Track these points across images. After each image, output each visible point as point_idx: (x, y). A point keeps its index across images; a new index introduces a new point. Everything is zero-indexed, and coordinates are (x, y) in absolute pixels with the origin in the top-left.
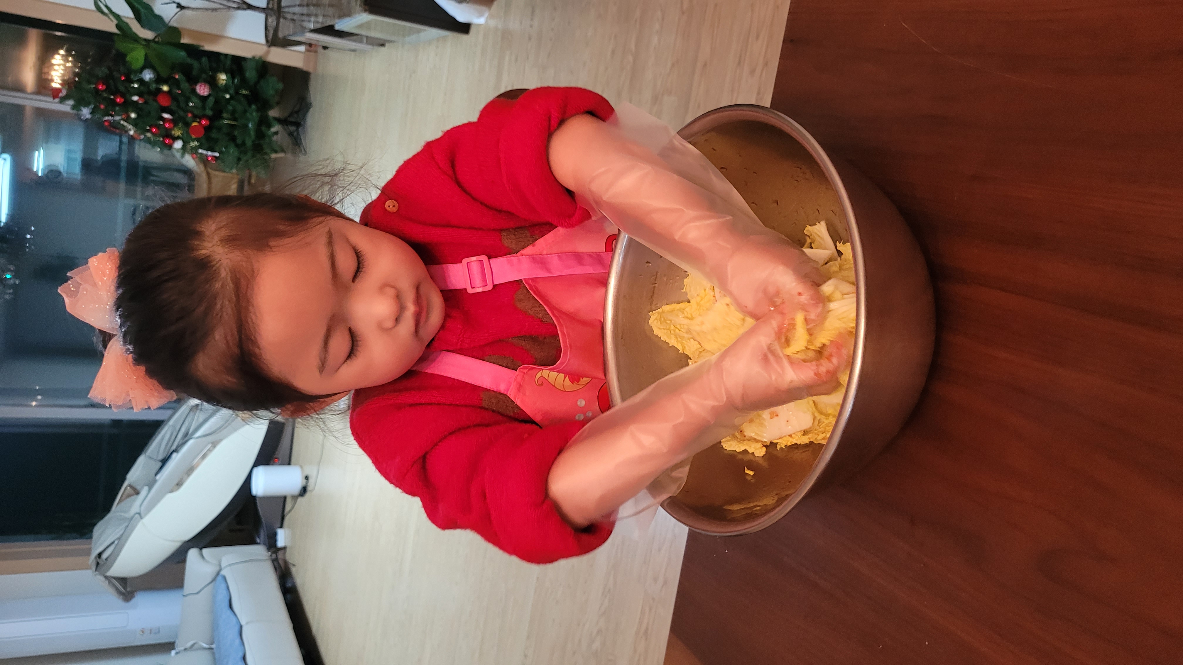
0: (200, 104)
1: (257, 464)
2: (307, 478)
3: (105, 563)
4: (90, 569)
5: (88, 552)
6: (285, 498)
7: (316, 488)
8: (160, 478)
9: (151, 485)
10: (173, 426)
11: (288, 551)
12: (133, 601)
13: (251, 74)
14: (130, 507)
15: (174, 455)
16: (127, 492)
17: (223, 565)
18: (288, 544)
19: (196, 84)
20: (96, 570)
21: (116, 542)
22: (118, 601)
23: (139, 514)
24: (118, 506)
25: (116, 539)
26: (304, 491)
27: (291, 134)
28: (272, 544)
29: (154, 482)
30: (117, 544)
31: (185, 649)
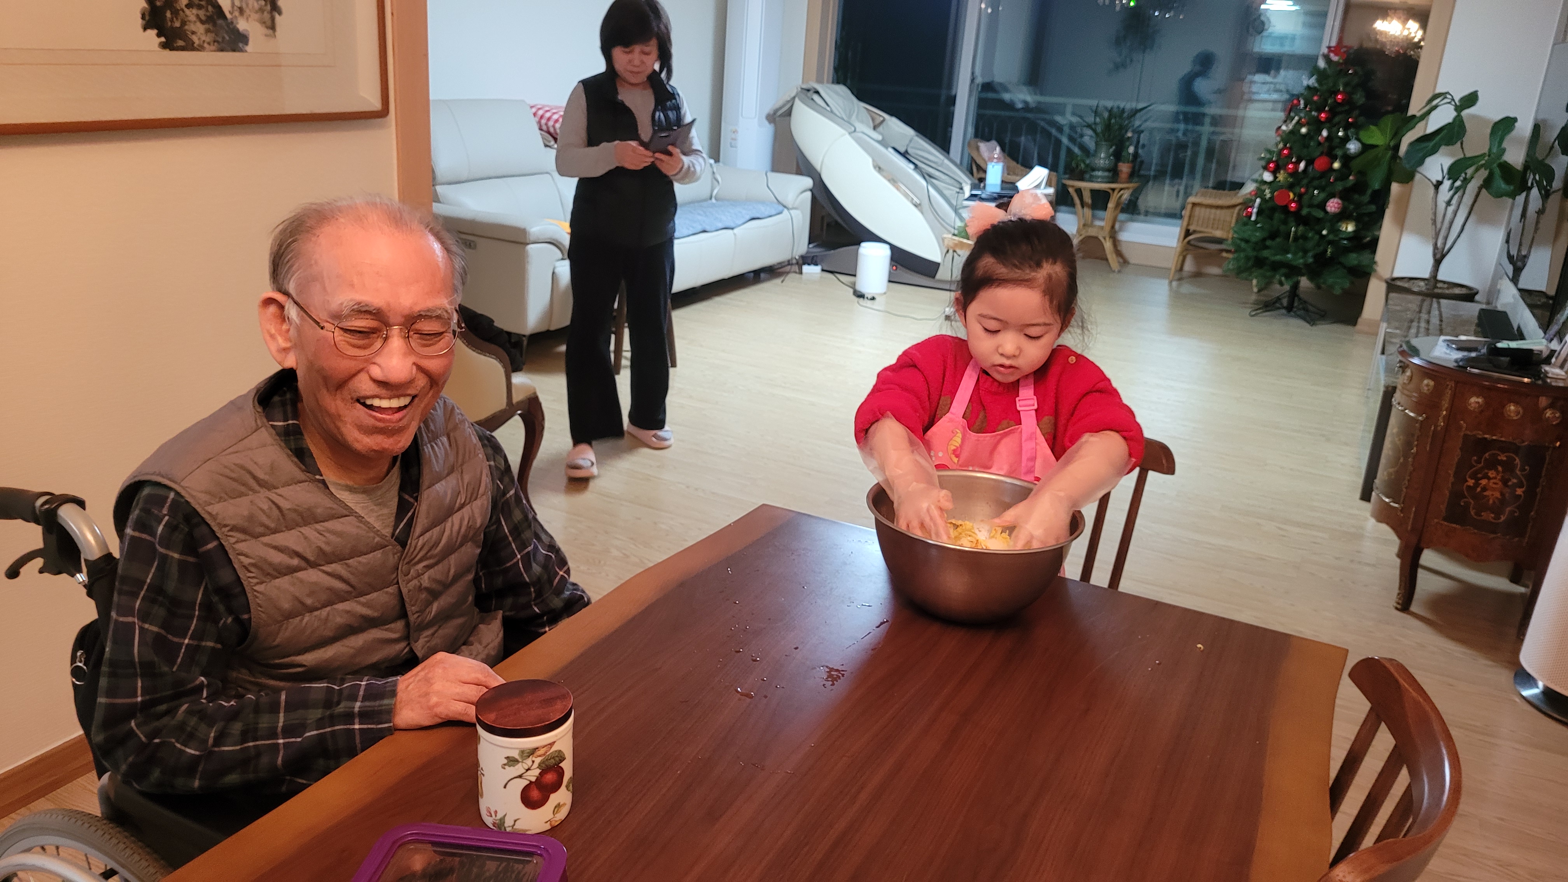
0: (1316, 202)
1: (893, 248)
2: (873, 299)
3: (808, 97)
4: (803, 82)
5: (820, 81)
6: (855, 276)
7: (861, 308)
8: (890, 153)
9: (883, 143)
10: (942, 165)
11: (798, 276)
12: (766, 123)
13: (1353, 259)
14: (862, 122)
15: (912, 166)
16: (877, 117)
17: (793, 212)
18: (804, 276)
19: (1341, 198)
20: (802, 89)
21: (828, 109)
22: (768, 108)
23: (855, 131)
24: (865, 110)
25: (831, 108)
26: (860, 296)
27: (1278, 299)
28: (807, 260)
29: (886, 147)
30: (826, 109)
31: (714, 173)
